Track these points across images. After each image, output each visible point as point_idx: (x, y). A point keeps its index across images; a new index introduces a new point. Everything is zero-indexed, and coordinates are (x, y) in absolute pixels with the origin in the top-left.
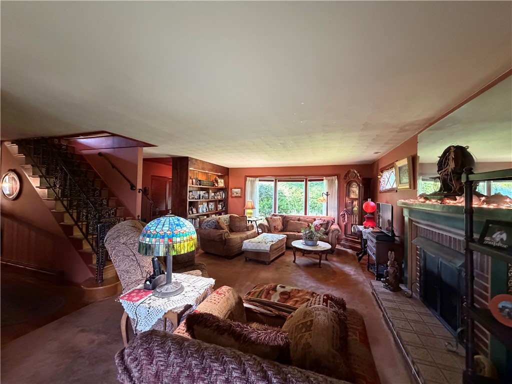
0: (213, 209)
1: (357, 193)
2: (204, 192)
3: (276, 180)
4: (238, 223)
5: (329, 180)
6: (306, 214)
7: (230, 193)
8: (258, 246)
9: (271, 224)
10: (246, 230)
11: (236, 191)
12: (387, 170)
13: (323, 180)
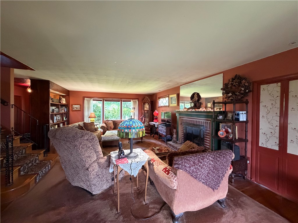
0: (60, 120)
1: (148, 107)
2: (55, 107)
3: (103, 100)
4: (90, 127)
5: (134, 101)
6: (121, 119)
7: (71, 108)
8: (112, 137)
9: (108, 125)
10: (95, 130)
11: (76, 107)
12: (162, 98)
13: (130, 101)
